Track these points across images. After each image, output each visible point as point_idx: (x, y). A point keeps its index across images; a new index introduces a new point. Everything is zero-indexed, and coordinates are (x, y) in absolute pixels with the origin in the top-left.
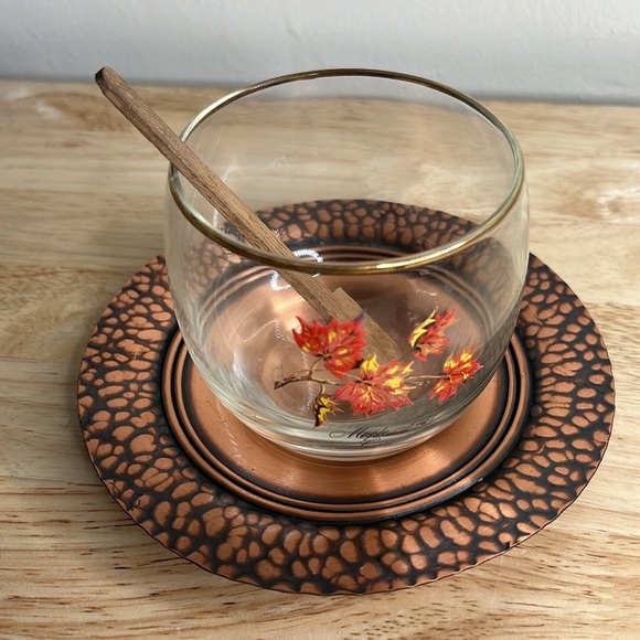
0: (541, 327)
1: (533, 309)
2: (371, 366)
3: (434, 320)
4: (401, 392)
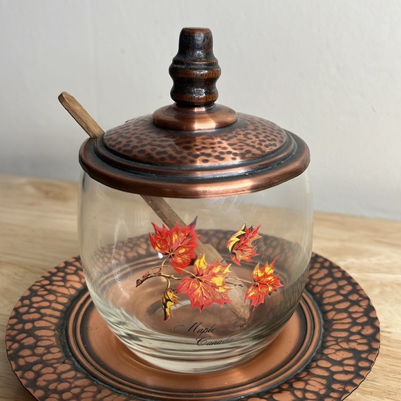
2: (202, 264)
3: (244, 232)
4: (223, 291)
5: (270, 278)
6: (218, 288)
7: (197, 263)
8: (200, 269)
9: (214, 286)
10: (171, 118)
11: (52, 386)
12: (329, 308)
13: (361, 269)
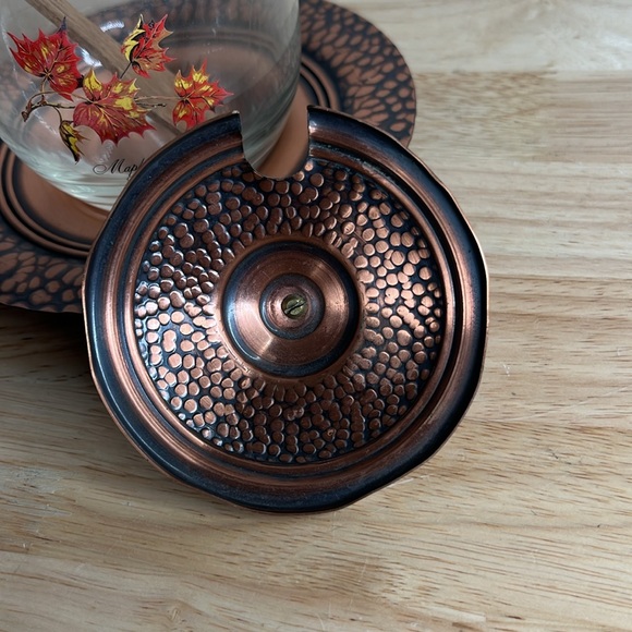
0: (360, 86)
1: (358, 71)
3: (141, 31)
5: (205, 88)
6: (128, 112)
8: (94, 90)
9: (122, 111)
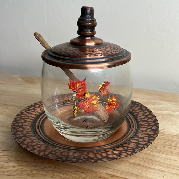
2: (88, 95)
3: (104, 84)
4: (96, 106)
5: (114, 102)
6: (94, 105)
7: (86, 95)
8: (87, 97)
9: (93, 104)
10: (77, 41)
11: (30, 144)
12: (139, 120)
13: (155, 109)
